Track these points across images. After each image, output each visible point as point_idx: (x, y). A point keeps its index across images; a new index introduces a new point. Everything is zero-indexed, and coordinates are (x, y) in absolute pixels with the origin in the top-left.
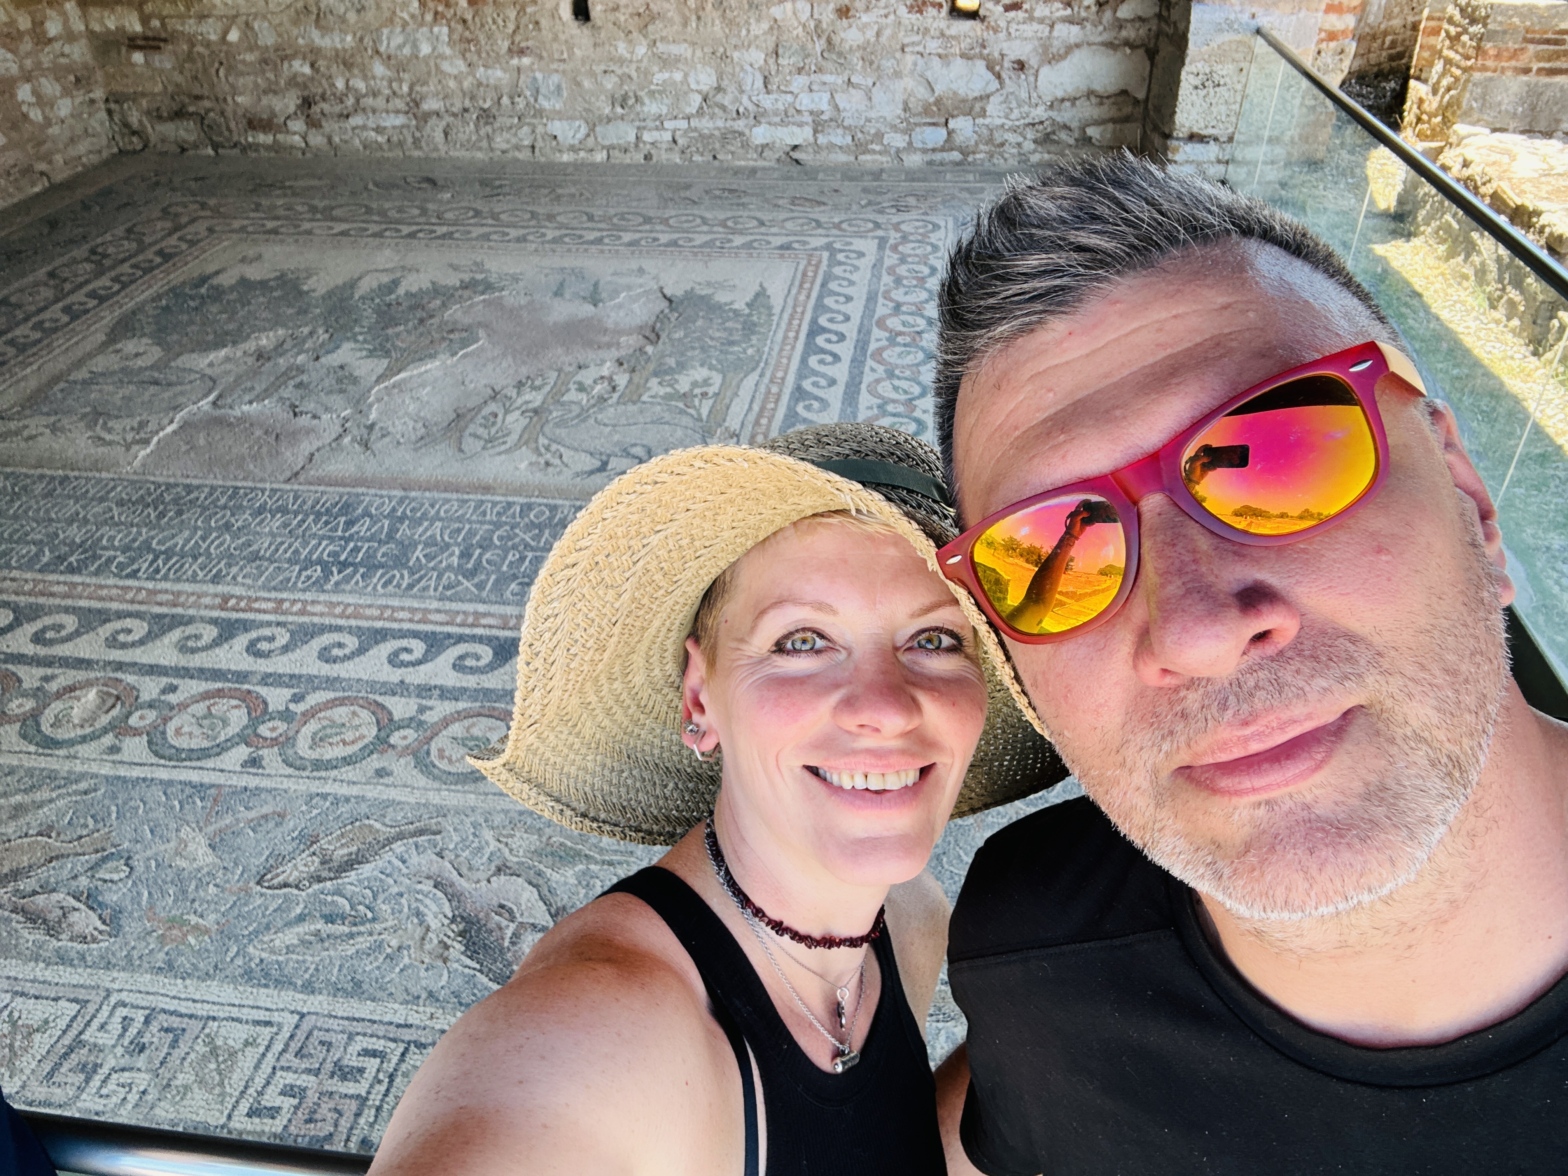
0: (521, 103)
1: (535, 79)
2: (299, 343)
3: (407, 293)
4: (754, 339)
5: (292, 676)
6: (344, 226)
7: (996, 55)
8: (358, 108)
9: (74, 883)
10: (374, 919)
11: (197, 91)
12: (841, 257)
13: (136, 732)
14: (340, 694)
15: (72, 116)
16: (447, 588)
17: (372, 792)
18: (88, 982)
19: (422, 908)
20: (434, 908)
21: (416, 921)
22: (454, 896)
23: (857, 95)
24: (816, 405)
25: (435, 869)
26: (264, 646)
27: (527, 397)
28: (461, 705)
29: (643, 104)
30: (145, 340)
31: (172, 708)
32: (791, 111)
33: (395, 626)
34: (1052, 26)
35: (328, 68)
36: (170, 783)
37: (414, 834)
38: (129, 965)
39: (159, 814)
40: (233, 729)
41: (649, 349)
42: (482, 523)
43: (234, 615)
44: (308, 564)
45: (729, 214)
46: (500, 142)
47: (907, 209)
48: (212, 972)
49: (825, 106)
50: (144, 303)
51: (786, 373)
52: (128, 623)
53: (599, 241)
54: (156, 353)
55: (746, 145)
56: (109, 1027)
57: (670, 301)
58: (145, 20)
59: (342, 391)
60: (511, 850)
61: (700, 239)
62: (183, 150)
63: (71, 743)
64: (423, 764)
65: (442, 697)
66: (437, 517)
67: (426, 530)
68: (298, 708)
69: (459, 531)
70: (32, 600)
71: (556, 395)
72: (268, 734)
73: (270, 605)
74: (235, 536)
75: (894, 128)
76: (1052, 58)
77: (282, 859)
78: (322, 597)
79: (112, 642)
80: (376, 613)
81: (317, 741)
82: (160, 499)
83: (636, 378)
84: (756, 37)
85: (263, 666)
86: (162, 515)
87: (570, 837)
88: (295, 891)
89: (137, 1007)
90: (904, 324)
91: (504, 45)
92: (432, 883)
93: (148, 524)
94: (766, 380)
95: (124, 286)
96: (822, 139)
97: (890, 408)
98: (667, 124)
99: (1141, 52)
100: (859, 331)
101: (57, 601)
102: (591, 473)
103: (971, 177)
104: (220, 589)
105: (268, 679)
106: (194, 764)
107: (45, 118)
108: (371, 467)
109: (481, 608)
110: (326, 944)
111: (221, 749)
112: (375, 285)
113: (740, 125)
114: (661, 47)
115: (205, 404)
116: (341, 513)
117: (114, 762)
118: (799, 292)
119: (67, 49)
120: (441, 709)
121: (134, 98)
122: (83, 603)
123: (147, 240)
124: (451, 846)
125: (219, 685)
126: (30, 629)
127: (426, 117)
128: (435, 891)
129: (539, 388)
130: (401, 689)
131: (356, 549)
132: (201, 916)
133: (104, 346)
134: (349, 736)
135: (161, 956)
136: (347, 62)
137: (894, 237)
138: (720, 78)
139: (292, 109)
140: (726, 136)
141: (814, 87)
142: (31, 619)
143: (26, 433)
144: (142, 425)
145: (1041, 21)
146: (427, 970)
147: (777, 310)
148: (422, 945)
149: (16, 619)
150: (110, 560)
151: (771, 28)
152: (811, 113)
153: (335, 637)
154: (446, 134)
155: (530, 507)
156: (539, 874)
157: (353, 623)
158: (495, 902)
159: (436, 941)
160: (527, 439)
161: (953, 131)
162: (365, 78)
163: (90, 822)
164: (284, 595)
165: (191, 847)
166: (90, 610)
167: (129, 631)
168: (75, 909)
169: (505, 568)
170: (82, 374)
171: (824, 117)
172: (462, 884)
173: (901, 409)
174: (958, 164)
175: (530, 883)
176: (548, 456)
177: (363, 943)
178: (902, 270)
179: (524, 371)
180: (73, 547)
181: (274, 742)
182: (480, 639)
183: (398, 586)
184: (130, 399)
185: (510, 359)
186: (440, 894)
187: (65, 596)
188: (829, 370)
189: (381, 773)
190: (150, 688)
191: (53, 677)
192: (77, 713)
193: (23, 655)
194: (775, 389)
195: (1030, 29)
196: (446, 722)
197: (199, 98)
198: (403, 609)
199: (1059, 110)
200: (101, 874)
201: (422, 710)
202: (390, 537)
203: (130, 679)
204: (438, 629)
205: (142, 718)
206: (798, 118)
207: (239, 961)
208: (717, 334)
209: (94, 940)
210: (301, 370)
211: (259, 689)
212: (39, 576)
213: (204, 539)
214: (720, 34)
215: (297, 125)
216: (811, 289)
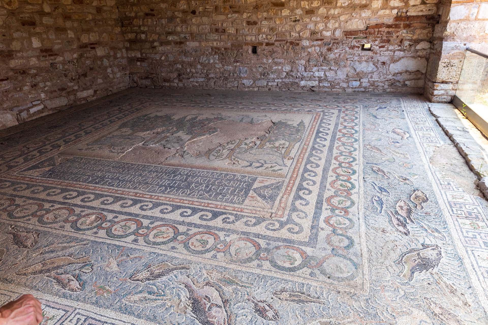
0: (236, 75)
1: (240, 69)
2: (168, 131)
3: (199, 120)
4: (299, 134)
5: (151, 216)
6: (185, 104)
7: (376, 61)
8: (192, 77)
9: (74, 272)
10: (164, 295)
11: (153, 72)
12: (327, 114)
13: (103, 228)
14: (165, 223)
15: (120, 77)
16: (200, 195)
17: (170, 254)
18: (70, 305)
19: (180, 293)
20: (184, 294)
21: (177, 298)
22: (191, 291)
23: (332, 72)
24: (319, 152)
25: (186, 281)
26: (145, 207)
27: (230, 146)
28: (200, 230)
29: (269, 75)
30: (128, 129)
31: (115, 223)
32: (312, 77)
33: (184, 205)
34: (394, 52)
35: (186, 66)
36: (110, 244)
37: (180, 269)
38: (84, 301)
39: (105, 253)
40: (131, 231)
41: (267, 135)
42: (213, 178)
43: (138, 198)
44: (161, 186)
45: (293, 103)
46: (229, 85)
47: (347, 102)
48: (109, 306)
49: (322, 75)
50: (130, 120)
51: (309, 143)
52: (108, 198)
53: (254, 109)
54: (130, 132)
55: (298, 86)
56: (72, 321)
57: (274, 123)
58: (141, 54)
59: (178, 143)
60: (211, 278)
61: (283, 109)
62: (146, 87)
63: (85, 230)
64: (186, 247)
65: (195, 227)
66: (200, 176)
67: (196, 179)
68: (151, 226)
69: (206, 180)
70: (84, 190)
71: (238, 146)
72: (141, 233)
73: (149, 196)
74: (142, 177)
75: (343, 81)
76: (394, 61)
77: (138, 271)
78: (164, 195)
79: (103, 203)
80: (178, 201)
81: (155, 236)
82: (124, 167)
83: (262, 142)
84: (303, 57)
85: (143, 213)
86: (124, 171)
87: (231, 276)
88: (141, 283)
89: (83, 315)
90: (347, 131)
91: (233, 60)
92: (184, 285)
93: (120, 173)
94: (303, 144)
95: (126, 116)
96: (321, 85)
97: (344, 154)
98: (276, 81)
99: (424, 59)
100: (333, 133)
101: (90, 191)
102: (247, 166)
103: (368, 95)
104: (136, 191)
105: (144, 217)
106: (118, 239)
107: (113, 77)
108: (183, 162)
109: (210, 202)
110: (147, 302)
111: (127, 236)
112: (191, 118)
113: (297, 81)
114: (276, 60)
115: (141, 144)
116: (173, 173)
117: (95, 237)
118: (314, 122)
119: (121, 61)
120: (194, 230)
121: (136, 74)
122: (97, 192)
123: (133, 106)
124: (192, 274)
125: (130, 217)
126: (81, 198)
127: (210, 79)
128: (185, 288)
129: (233, 144)
130: (183, 223)
131: (175, 183)
132: (110, 287)
133: (117, 130)
134: (165, 236)
135: (95, 299)
136: (191, 65)
137: (343, 109)
138: (292, 68)
139: (175, 76)
140: (293, 84)
141: (320, 70)
142: (82, 195)
143: (93, 149)
144: (123, 148)
145: (391, 51)
146: (179, 315)
147: (307, 127)
148: (178, 306)
149: (78, 195)
150: (107, 181)
151: (308, 54)
152: (318, 77)
153: (166, 207)
154: (215, 83)
155: (227, 175)
156: (220, 287)
157: (171, 203)
158: (204, 295)
159: (183, 306)
160: (229, 156)
161: (362, 82)
162: (195, 69)
163: (84, 254)
164: (153, 194)
165: (112, 265)
166: (98, 194)
167: (108, 200)
168: (72, 280)
169: (218, 191)
170: (111, 136)
171: (322, 78)
172: (194, 287)
173: (347, 154)
174: (363, 92)
175: (217, 290)
176: (234, 161)
177: (159, 303)
178: (346, 118)
179: (229, 140)
180: (98, 177)
181: (142, 235)
182: (208, 211)
183: (186, 194)
184: (121, 142)
185: (226, 137)
186: (186, 289)
187: (93, 190)
188: (324, 143)
189: (173, 248)
190: (110, 216)
191: (84, 211)
192: (88, 222)
193: (77, 205)
194: (305, 147)
195: (387, 53)
196: (195, 234)
197: (153, 74)
198: (186, 200)
199: (396, 76)
200: (83, 270)
201: (188, 230)
202: (186, 180)
203: (105, 213)
204: (196, 207)
205: (106, 225)
206: (314, 79)
207: (119, 304)
208: (288, 132)
209: (76, 291)
210: (168, 137)
211: (141, 219)
212: (87, 184)
213: (134, 178)
214: (293, 56)
215: (176, 81)
216: (317, 121)
